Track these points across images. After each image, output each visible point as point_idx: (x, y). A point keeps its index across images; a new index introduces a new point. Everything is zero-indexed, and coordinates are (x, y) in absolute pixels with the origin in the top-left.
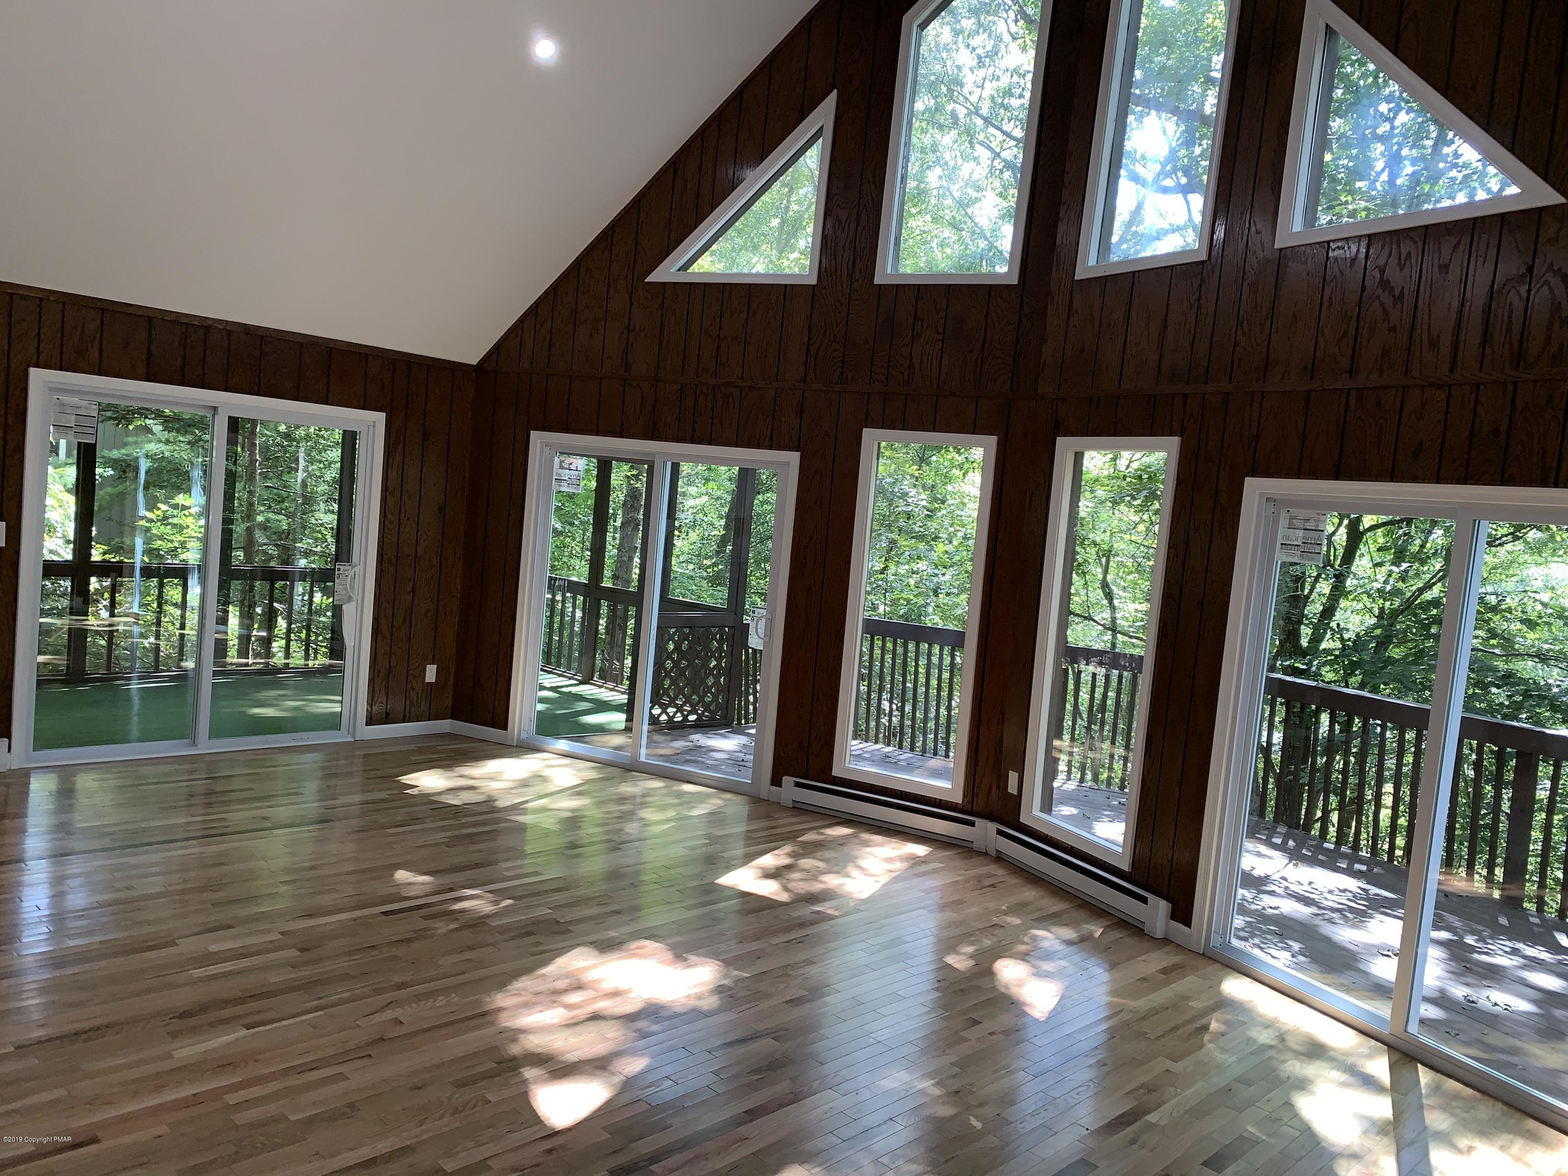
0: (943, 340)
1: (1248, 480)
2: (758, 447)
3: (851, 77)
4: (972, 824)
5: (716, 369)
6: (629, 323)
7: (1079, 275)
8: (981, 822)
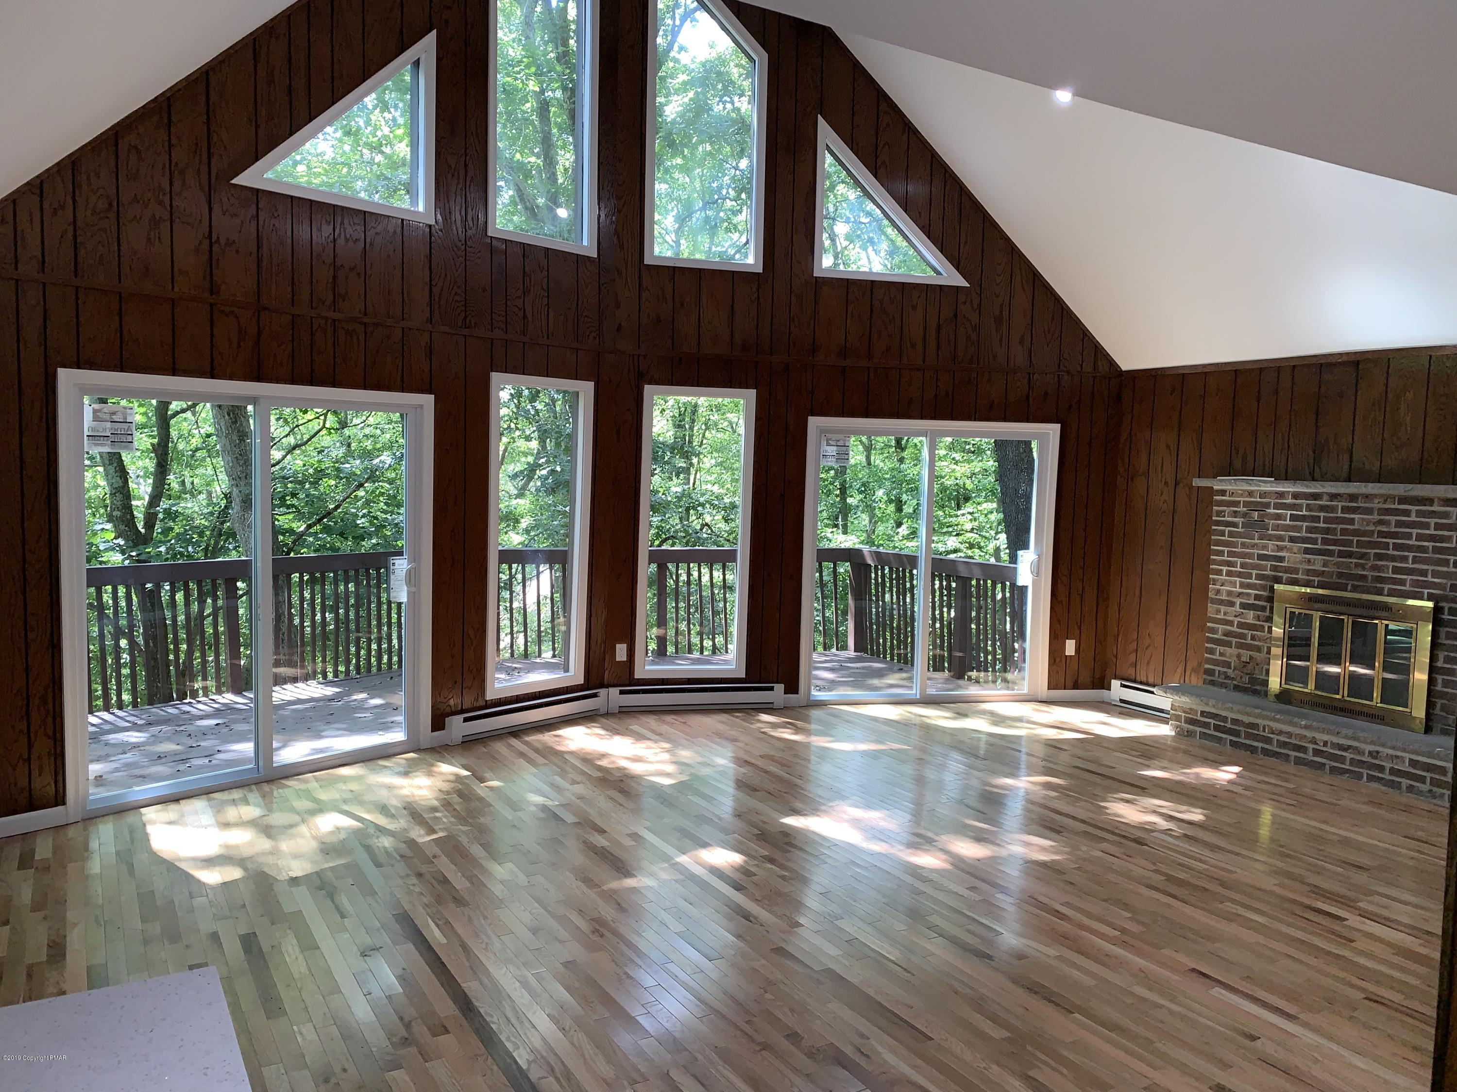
0: (548, 297)
1: (810, 418)
2: (389, 389)
3: (447, 22)
4: (595, 696)
5: (334, 301)
6: (210, 232)
7: (647, 261)
8: (602, 692)
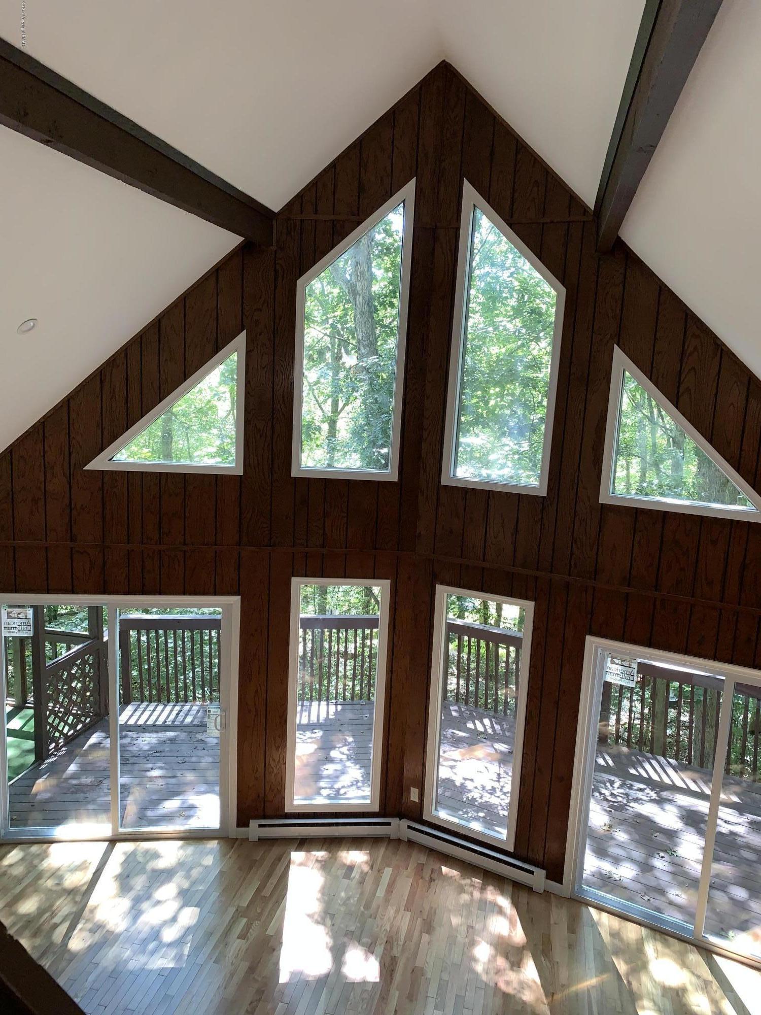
0: (347, 517)
1: (587, 637)
3: (257, 321)
4: (389, 824)
5: (160, 538)
6: (70, 503)
7: (444, 482)
8: (394, 821)
